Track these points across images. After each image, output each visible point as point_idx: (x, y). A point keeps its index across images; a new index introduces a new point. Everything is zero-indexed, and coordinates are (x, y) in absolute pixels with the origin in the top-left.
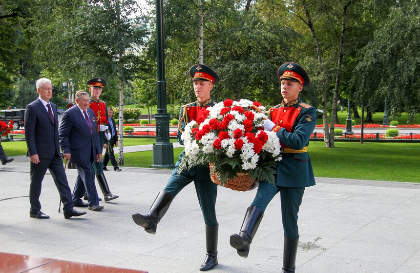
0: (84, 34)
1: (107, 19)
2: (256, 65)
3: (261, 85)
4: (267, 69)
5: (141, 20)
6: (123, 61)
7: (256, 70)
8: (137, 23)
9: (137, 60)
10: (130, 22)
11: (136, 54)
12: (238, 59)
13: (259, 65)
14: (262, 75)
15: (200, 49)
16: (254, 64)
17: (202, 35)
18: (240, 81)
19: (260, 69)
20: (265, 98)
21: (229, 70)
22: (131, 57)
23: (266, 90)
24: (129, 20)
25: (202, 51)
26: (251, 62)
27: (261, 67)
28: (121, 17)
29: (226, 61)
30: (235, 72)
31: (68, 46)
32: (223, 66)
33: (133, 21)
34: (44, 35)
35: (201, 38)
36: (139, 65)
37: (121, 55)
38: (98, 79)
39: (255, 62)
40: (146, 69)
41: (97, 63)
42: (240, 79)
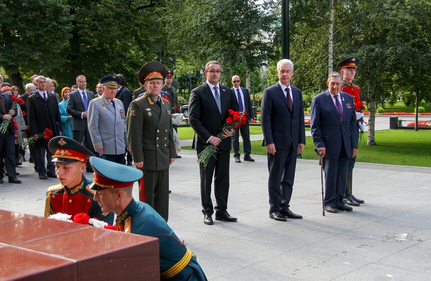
0: (211, 21)
1: (234, 6)
2: (393, 49)
3: (400, 70)
4: (405, 52)
5: (268, 5)
6: (250, 47)
7: (392, 53)
8: (265, 9)
9: (264, 47)
10: (258, 7)
11: (264, 41)
12: (374, 43)
13: (396, 49)
14: (399, 59)
15: (329, 33)
16: (391, 48)
17: (332, 19)
18: (375, 66)
19: (396, 53)
20: (404, 84)
21: (363, 55)
22: (257, 43)
23: (406, 75)
24: (256, 6)
25: (332, 35)
26: (387, 45)
27: (398, 51)
28: (249, 3)
29: (361, 45)
30: (368, 58)
31: (196, 33)
32: (357, 52)
33: (261, 7)
34: (177, 24)
35: (331, 22)
36: (266, 52)
37: (248, 42)
38: (353, 58)
39: (392, 46)
40: (273, 56)
41: (224, 50)
42: (375, 64)
